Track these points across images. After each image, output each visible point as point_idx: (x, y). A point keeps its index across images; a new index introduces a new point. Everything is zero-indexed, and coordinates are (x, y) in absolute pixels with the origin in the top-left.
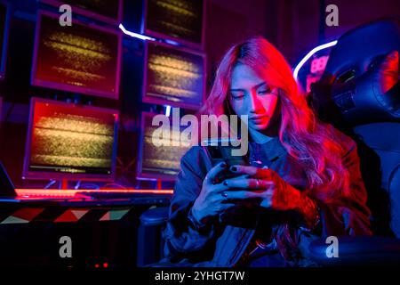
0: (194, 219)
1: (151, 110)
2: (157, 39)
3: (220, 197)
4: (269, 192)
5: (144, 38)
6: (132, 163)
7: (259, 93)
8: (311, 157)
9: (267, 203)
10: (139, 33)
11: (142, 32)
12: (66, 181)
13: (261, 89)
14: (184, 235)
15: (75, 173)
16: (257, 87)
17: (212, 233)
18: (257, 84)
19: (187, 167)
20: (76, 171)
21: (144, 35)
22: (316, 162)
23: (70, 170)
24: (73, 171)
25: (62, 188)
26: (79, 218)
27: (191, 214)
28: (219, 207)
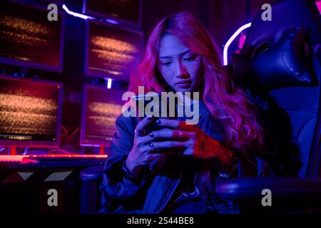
0: (127, 169)
1: (94, 83)
2: (98, 18)
3: (148, 148)
4: (191, 142)
5: (85, 17)
6: (76, 131)
7: (185, 60)
8: (230, 116)
9: (189, 152)
10: (81, 13)
11: (84, 12)
12: (14, 148)
13: (186, 56)
14: (118, 184)
15: (22, 140)
16: (182, 55)
17: (143, 182)
18: (182, 52)
19: (122, 128)
20: (23, 138)
21: (85, 14)
22: (235, 120)
23: (18, 138)
24: (20, 138)
25: (10, 154)
26: (25, 179)
27: (125, 166)
28: (146, 157)
